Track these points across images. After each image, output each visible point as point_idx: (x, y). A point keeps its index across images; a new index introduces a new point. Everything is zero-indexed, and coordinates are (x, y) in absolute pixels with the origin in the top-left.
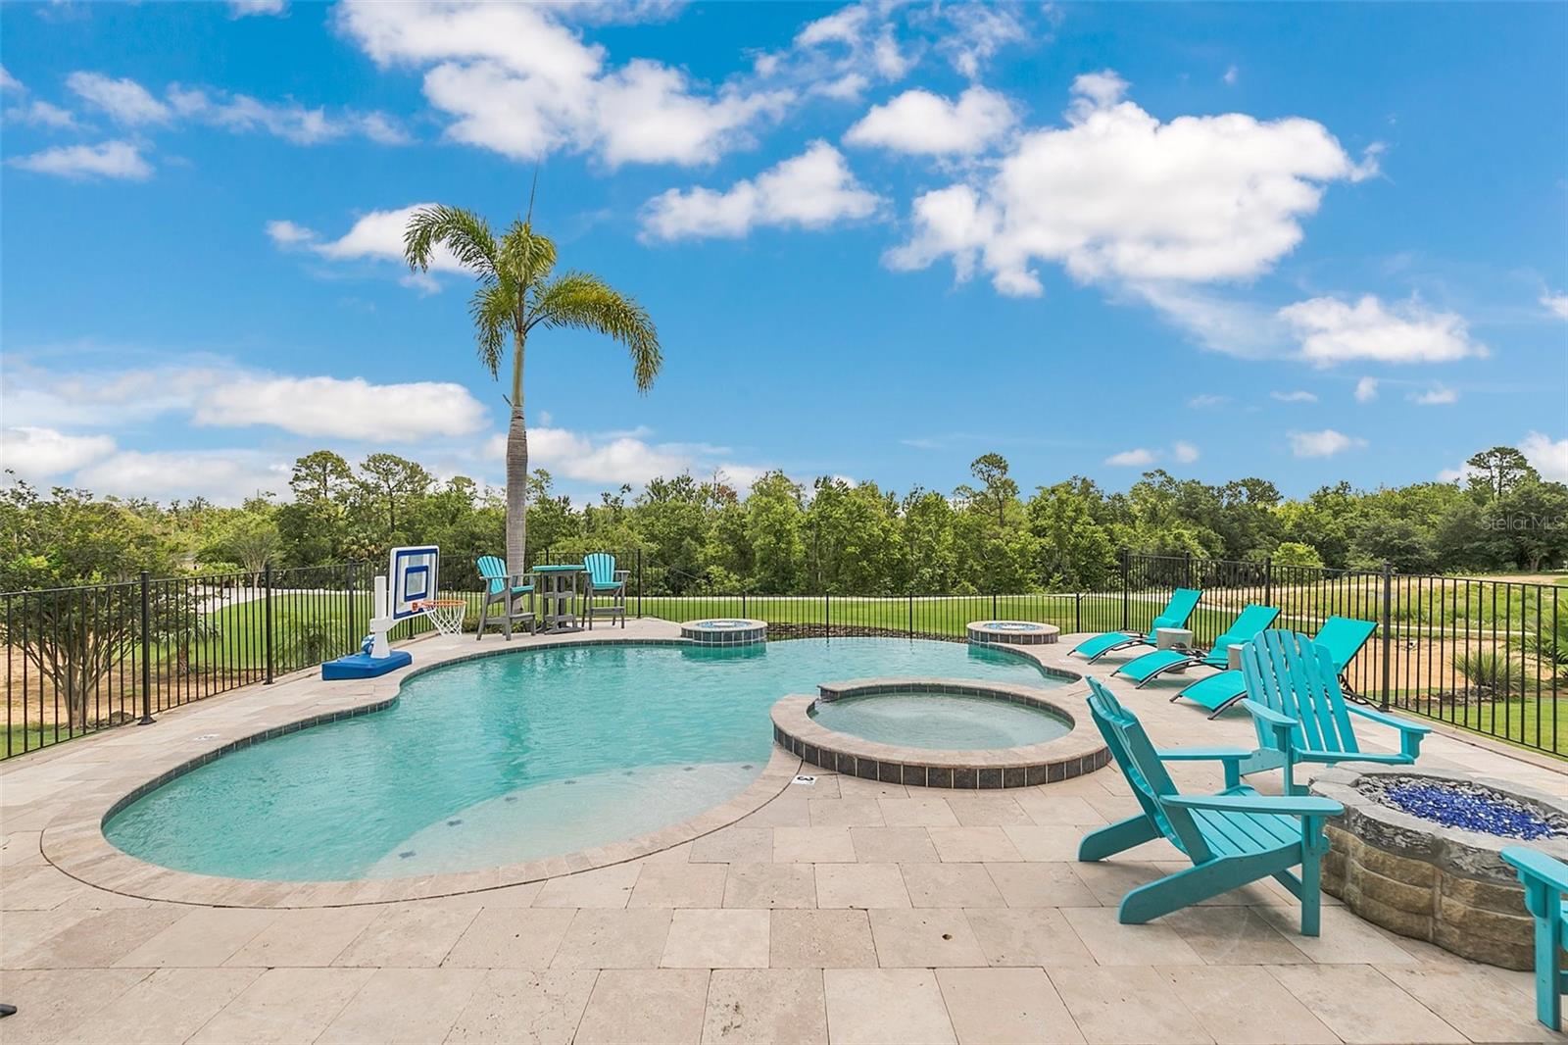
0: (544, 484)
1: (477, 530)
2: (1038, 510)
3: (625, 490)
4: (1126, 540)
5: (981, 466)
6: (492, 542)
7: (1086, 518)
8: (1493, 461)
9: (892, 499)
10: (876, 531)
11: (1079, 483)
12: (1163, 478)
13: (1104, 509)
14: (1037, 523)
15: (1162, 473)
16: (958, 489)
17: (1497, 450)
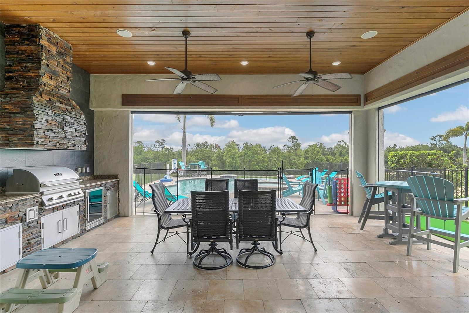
0: (164, 143)
1: (147, 157)
2: (306, 152)
3: (189, 145)
4: (331, 160)
5: (290, 139)
6: (152, 160)
7: (320, 154)
8: (437, 138)
9: (265, 148)
10: (261, 157)
11: (319, 144)
12: (343, 143)
13: (326, 152)
14: (306, 155)
15: (343, 141)
16: (284, 145)
17: (438, 135)
